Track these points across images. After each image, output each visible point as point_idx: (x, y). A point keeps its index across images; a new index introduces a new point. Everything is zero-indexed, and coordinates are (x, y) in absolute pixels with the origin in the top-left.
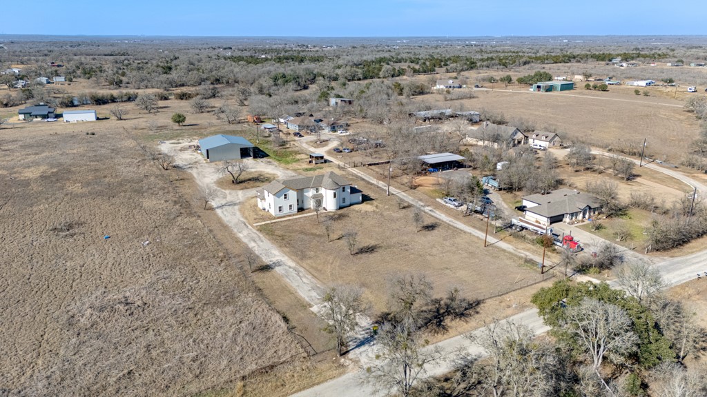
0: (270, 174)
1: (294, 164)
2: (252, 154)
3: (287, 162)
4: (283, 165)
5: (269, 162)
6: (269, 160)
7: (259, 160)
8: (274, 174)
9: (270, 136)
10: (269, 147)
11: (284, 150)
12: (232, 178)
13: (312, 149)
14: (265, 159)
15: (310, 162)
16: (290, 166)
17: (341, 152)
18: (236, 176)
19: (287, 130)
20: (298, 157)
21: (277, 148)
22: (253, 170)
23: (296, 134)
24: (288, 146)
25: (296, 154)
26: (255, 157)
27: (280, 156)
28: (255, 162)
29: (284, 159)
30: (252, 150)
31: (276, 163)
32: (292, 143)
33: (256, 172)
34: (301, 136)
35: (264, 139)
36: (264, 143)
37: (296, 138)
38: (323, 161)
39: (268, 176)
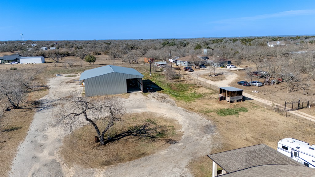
0: (166, 120)
1: (198, 101)
2: (141, 88)
3: (187, 99)
4: (182, 102)
5: (163, 98)
6: (162, 95)
7: (150, 95)
8: (172, 121)
9: (162, 71)
10: (162, 79)
11: (179, 83)
12: (94, 130)
13: (210, 82)
14: (157, 94)
15: (221, 99)
16: (193, 104)
17: (250, 86)
18: (102, 127)
19: (177, 66)
20: (199, 91)
21: (170, 82)
22: (140, 111)
23: (186, 69)
24: (182, 79)
25: (194, 87)
26: (145, 91)
27: (175, 90)
28: (144, 97)
29: (181, 94)
30: (141, 82)
31: (172, 99)
32: (185, 76)
33: (144, 114)
34: (192, 70)
35: (157, 73)
36: (156, 77)
37: (188, 72)
38: (240, 98)
39: (162, 123)
